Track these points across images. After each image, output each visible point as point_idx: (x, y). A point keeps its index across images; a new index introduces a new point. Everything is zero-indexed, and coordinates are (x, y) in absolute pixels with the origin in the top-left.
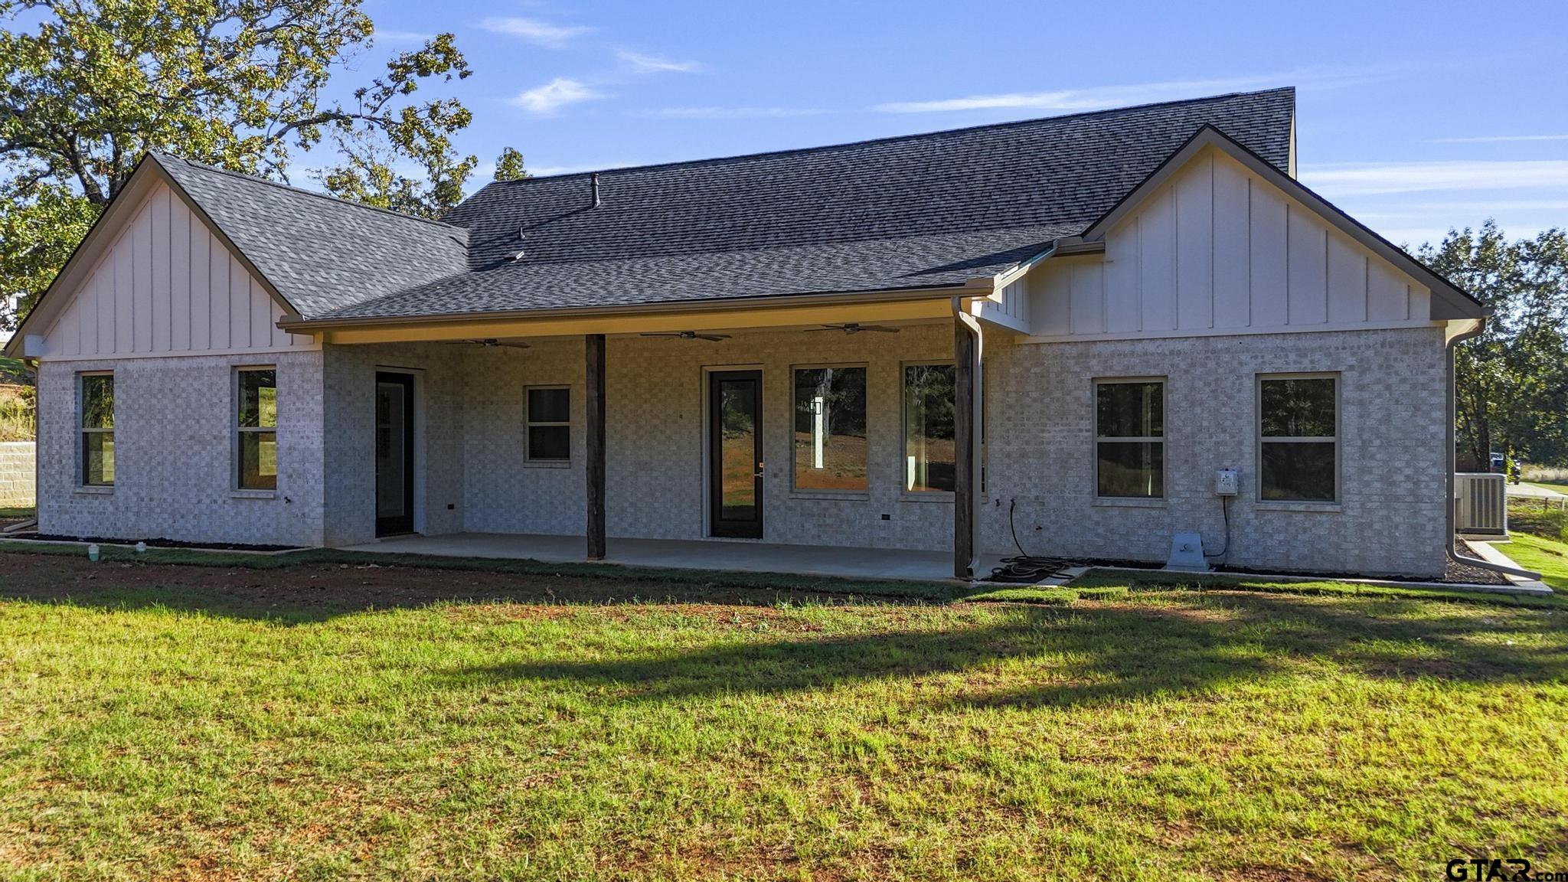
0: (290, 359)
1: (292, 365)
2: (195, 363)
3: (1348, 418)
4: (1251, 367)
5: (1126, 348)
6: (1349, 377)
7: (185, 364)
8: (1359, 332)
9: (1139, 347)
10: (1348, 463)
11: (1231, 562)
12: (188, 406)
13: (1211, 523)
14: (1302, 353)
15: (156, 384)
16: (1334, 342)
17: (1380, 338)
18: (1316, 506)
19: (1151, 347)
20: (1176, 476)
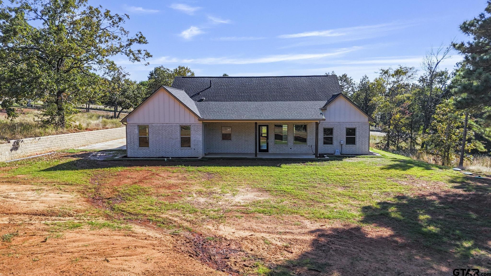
0: (194, 124)
1: (195, 125)
2: (171, 125)
3: (357, 133)
4: (345, 126)
5: (328, 123)
6: (357, 128)
7: (168, 125)
8: (359, 122)
9: (330, 123)
10: (357, 140)
11: (342, 153)
12: (169, 132)
13: (339, 148)
14: (352, 125)
15: (161, 128)
16: (356, 123)
17: (361, 123)
18: (353, 145)
19: (331, 123)
20: (335, 142)
